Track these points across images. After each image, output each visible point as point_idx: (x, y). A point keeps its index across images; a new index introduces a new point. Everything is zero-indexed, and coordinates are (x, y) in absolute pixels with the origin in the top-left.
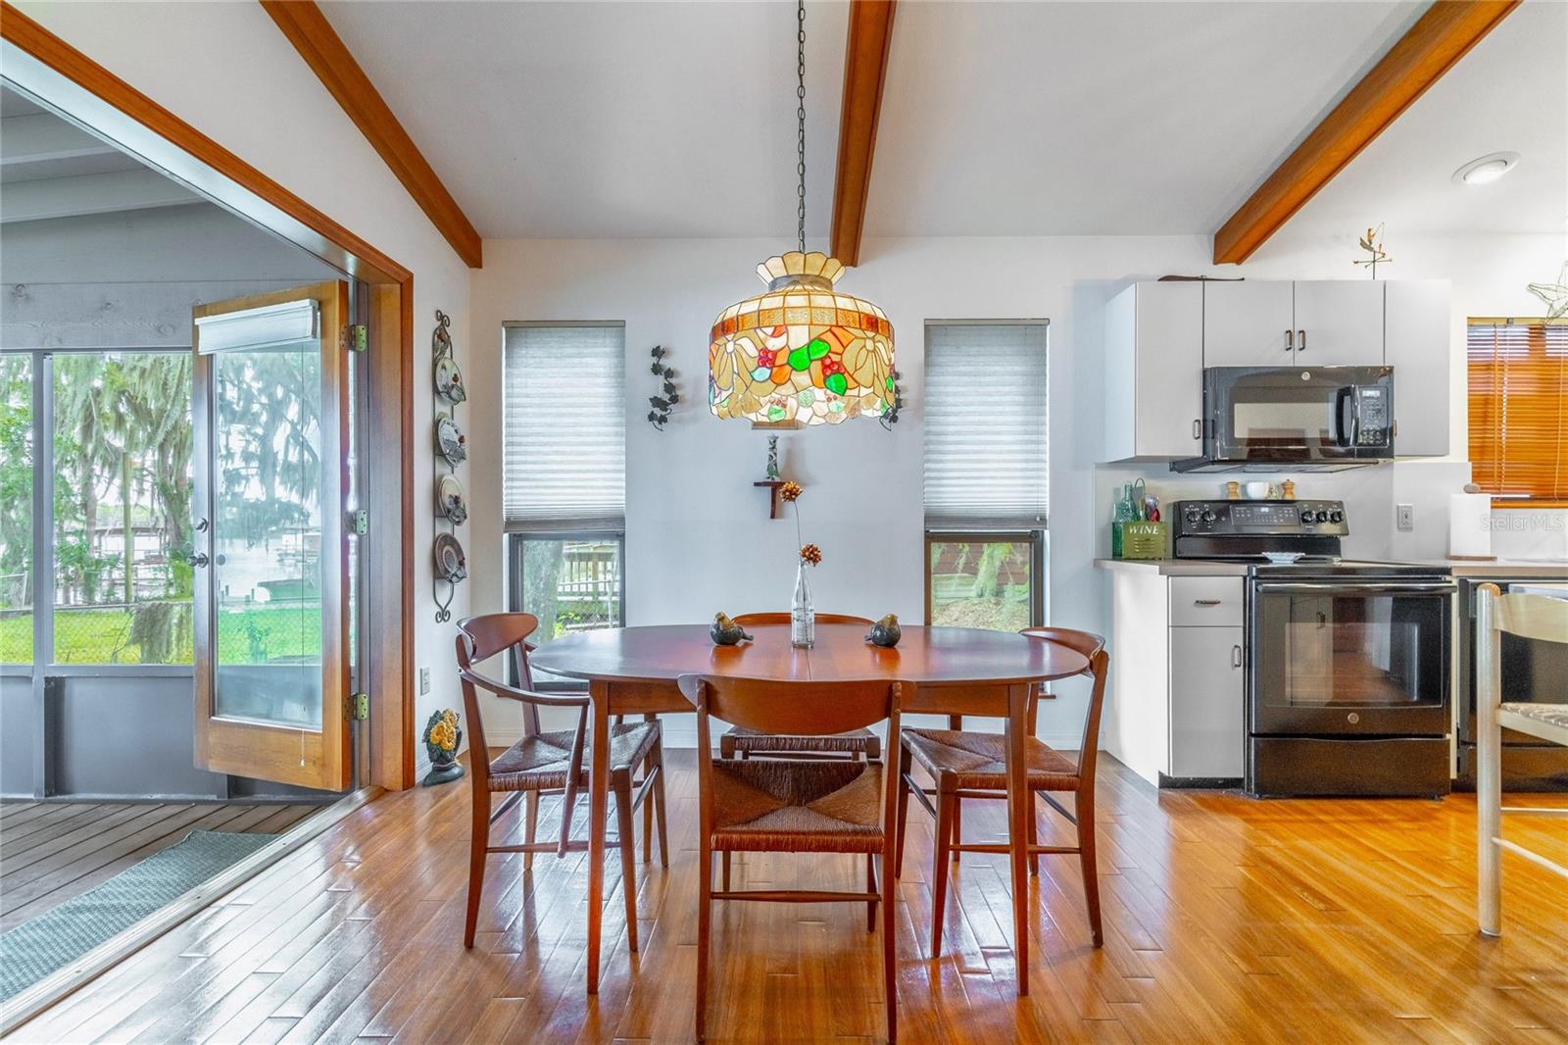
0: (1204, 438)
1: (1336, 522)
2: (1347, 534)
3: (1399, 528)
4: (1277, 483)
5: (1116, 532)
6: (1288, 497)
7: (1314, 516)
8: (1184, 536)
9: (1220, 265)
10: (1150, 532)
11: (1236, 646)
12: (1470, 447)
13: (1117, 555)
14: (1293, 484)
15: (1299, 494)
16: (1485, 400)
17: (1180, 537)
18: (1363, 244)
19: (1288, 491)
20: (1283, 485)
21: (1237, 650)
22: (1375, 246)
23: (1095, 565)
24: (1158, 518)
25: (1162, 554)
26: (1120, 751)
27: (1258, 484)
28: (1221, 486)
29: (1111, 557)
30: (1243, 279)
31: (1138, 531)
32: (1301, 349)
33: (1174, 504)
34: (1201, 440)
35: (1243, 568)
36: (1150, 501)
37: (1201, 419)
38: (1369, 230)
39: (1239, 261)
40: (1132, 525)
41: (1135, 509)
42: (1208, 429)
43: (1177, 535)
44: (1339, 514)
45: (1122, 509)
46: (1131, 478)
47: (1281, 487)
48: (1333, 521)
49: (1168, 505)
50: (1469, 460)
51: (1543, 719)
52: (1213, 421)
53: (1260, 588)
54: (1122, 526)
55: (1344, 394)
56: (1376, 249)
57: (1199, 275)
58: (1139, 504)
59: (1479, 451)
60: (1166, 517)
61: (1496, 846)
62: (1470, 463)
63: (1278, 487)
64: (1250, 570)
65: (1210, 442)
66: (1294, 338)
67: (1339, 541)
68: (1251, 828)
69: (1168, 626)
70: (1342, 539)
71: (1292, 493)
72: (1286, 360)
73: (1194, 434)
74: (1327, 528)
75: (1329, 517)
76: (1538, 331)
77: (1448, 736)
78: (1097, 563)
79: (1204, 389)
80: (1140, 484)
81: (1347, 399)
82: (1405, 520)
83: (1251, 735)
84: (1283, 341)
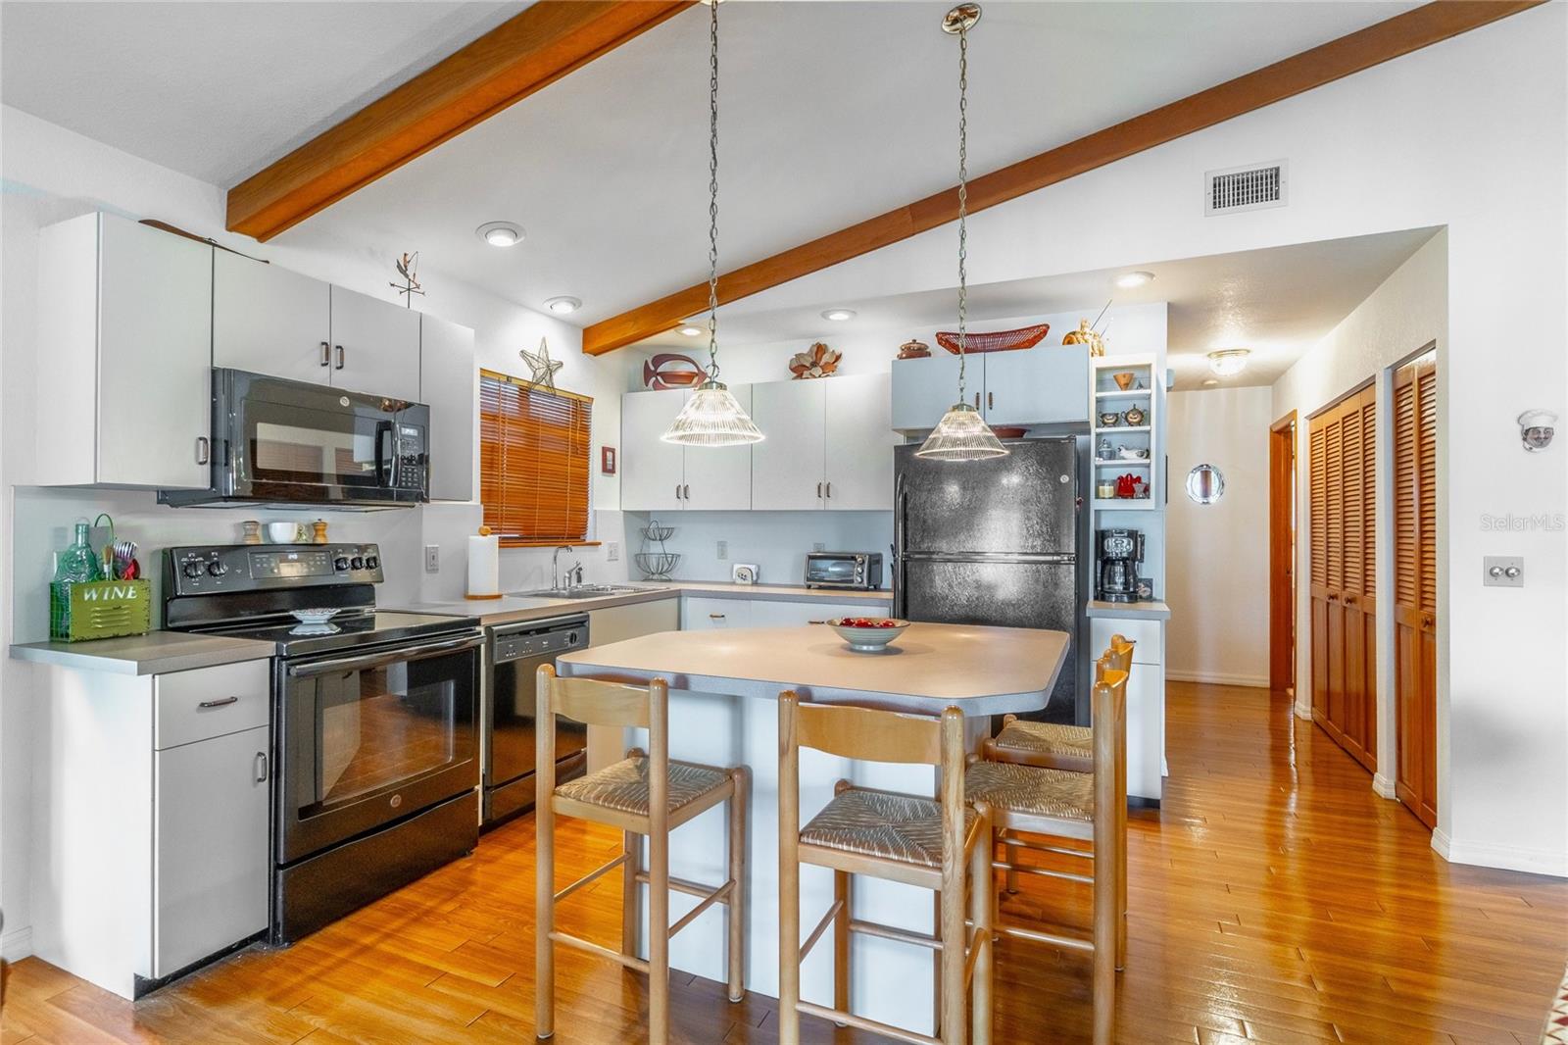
0: (213, 464)
1: (371, 568)
2: (382, 582)
3: (427, 569)
4: (306, 523)
5: (57, 599)
6: (320, 540)
7: (349, 562)
8: (181, 597)
9: (234, 234)
10: (121, 596)
11: (260, 754)
12: (482, 490)
13: (59, 637)
14: (325, 524)
15: (333, 538)
16: (492, 447)
17: (172, 599)
18: (399, 266)
19: (320, 533)
20: (315, 525)
21: (261, 758)
22: (410, 272)
23: (11, 656)
24: (136, 575)
25: (142, 627)
26: (61, 951)
27: (285, 526)
28: (237, 526)
29: (46, 638)
30: (267, 262)
31: (101, 596)
32: (338, 368)
33: (164, 552)
34: (207, 467)
35: (269, 647)
36: (119, 548)
37: (208, 436)
38: (405, 255)
39: (262, 237)
40: (88, 586)
41: (93, 560)
42: (217, 452)
43: (168, 595)
44: (375, 559)
45: (68, 561)
46: (90, 512)
47: (312, 527)
48: (369, 567)
49: (154, 553)
50: (482, 502)
51: (592, 801)
52: (226, 442)
53: (294, 671)
54: (69, 588)
55: (385, 427)
56: (411, 277)
57: (206, 237)
58: (103, 556)
59: (487, 494)
60: (150, 572)
61: (551, 941)
62: (482, 507)
63: (308, 526)
64: (278, 648)
65: (221, 470)
66: (332, 354)
67: (374, 589)
68: (282, 1010)
69: (154, 750)
70: (376, 586)
71: (324, 536)
72: (319, 376)
73: (197, 456)
74: (362, 576)
75: (364, 562)
76: (525, 391)
77: (476, 787)
78: (16, 652)
79: (213, 394)
80: (104, 522)
81: (387, 435)
82: (432, 561)
83: (278, 867)
84: (318, 354)
